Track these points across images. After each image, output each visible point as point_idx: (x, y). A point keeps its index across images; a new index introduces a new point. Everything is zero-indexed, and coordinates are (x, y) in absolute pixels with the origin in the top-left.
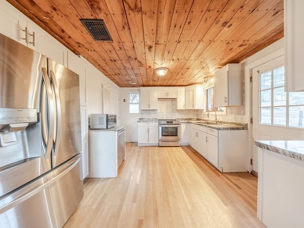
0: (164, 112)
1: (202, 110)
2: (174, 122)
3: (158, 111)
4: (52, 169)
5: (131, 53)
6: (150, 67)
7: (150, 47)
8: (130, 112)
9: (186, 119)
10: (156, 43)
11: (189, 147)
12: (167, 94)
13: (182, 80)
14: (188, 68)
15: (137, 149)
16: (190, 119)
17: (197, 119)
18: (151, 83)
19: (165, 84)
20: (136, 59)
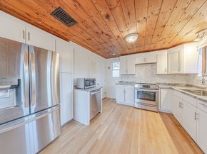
0: (142, 76)
1: (195, 75)
2: (151, 87)
3: (137, 75)
4: (30, 114)
5: (95, 28)
6: (118, 37)
7: (108, 17)
8: (113, 76)
9: (169, 85)
10: (110, 9)
11: (170, 115)
12: (145, 59)
13: (162, 42)
14: (164, 26)
15: (115, 105)
16: (175, 85)
17: (187, 85)
18: (128, 52)
19: (142, 50)
20: (103, 33)
